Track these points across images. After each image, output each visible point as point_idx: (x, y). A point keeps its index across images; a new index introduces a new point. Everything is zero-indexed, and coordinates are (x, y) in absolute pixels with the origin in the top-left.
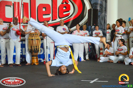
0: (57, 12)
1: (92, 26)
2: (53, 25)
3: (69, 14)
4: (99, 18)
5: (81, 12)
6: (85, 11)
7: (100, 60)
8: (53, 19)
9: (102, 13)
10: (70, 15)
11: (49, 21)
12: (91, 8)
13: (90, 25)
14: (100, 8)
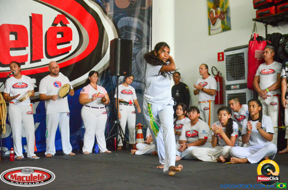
0: (42, 44)
1: (119, 76)
2: (34, 73)
3: (70, 48)
4: (134, 60)
5: (95, 45)
6: (104, 43)
7: (137, 149)
8: (33, 59)
9: (141, 48)
10: (71, 52)
11: (24, 64)
12: (117, 37)
13: (114, 73)
14: (137, 37)
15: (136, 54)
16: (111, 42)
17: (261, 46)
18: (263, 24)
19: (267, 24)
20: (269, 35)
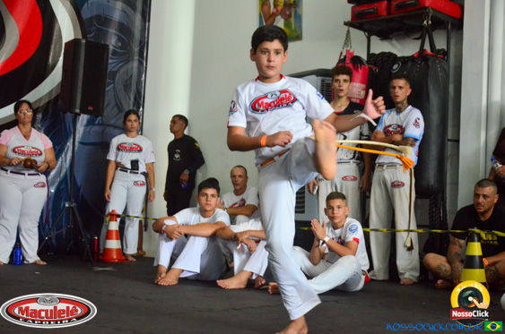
1: (79, 115)
4: (110, 84)
6: (53, 47)
9: (128, 60)
12: (80, 36)
13: (71, 108)
14: (120, 39)
15: (115, 73)
16: (66, 44)
17: (358, 75)
18: (362, 33)
19: (370, 33)
20: (374, 54)
